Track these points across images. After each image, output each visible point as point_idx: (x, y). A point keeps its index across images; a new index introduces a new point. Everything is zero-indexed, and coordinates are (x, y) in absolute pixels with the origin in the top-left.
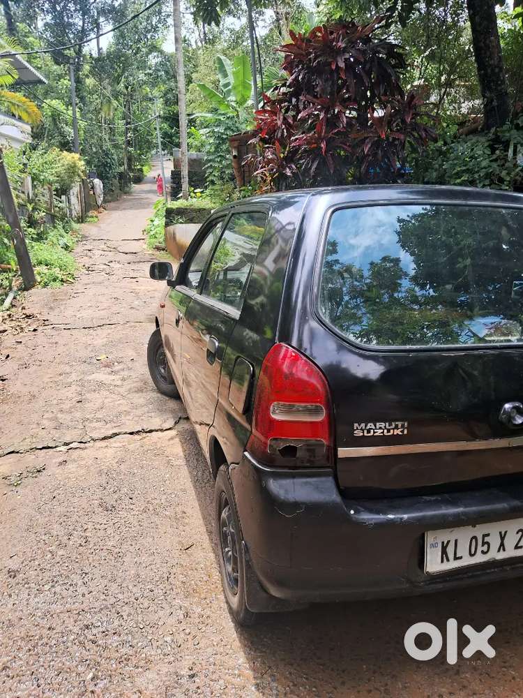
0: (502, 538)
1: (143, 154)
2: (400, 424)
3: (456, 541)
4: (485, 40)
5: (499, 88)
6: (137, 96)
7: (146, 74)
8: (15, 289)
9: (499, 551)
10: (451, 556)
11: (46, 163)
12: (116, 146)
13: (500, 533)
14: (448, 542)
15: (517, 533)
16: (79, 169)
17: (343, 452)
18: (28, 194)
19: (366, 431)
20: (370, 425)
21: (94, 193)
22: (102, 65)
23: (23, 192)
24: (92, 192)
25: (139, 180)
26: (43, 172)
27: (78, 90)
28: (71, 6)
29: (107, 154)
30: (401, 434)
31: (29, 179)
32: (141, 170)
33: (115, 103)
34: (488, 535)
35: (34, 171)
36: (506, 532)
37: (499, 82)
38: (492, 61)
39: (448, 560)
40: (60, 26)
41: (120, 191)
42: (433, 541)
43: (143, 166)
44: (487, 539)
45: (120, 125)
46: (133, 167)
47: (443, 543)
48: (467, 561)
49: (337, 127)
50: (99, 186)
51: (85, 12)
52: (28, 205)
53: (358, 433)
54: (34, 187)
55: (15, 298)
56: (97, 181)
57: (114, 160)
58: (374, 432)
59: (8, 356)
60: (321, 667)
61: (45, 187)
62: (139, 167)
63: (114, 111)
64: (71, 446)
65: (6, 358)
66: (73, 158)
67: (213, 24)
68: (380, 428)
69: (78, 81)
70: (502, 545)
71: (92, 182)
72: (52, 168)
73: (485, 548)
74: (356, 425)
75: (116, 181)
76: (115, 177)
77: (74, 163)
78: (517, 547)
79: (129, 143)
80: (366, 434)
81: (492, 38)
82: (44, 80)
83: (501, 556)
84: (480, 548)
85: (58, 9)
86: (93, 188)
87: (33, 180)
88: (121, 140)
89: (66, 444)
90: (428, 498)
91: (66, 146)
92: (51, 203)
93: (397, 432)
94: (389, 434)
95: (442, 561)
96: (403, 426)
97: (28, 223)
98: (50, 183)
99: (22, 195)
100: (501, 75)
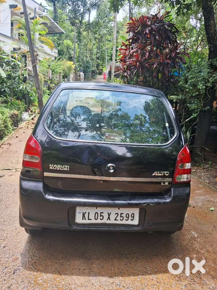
0: (109, 215)
1: (104, 63)
2: (66, 166)
3: (89, 213)
4: (209, 22)
5: (215, 43)
6: (104, 39)
7: (106, 31)
8: (36, 113)
9: (108, 220)
10: (87, 218)
11: (57, 65)
12: (92, 59)
13: (108, 213)
14: (86, 212)
15: (115, 214)
16: (72, 68)
17: (46, 174)
18: (50, 77)
19: (54, 168)
20: (55, 166)
21: (80, 78)
22: (89, 26)
23: (48, 76)
24: (79, 78)
25: (100, 74)
26: (56, 69)
27: (79, 36)
28: (80, 3)
29: (88, 63)
30: (66, 170)
31: (51, 71)
32: (102, 70)
33: (94, 42)
34: (103, 213)
35: (53, 68)
36: (110, 213)
37: (215, 40)
38: (212, 31)
39: (85, 219)
40: (75, 11)
41: (91, 78)
42: (79, 211)
43: (103, 68)
44: (102, 214)
45: (95, 51)
46: (99, 68)
47: (83, 212)
48: (93, 221)
49: (145, 57)
50: (83, 75)
51: (85, 5)
52: (49, 81)
53: (51, 168)
54: (52, 74)
55: (35, 116)
56: (82, 74)
57: (90, 65)
58: (57, 168)
59: (17, 137)
60: (47, 253)
61: (58, 75)
62: (101, 68)
63: (93, 45)
64: (17, 170)
65: (16, 137)
66: (71, 63)
67: (116, 12)
68: (59, 167)
69: (79, 33)
70: (109, 218)
71: (79, 73)
72: (60, 67)
73: (102, 218)
74: (50, 165)
75: (90, 74)
76: (90, 72)
77: (71, 66)
78: (115, 220)
79: (98, 58)
80: (54, 169)
81: (212, 22)
82: (64, 32)
83: (108, 222)
84: (99, 217)
85: (75, 4)
86: (79, 76)
87: (52, 71)
88: (94, 57)
89: (16, 169)
90: (78, 195)
91: (70, 59)
92: (60, 81)
93: (65, 169)
94: (62, 170)
95: (83, 219)
96: (67, 167)
97: (48, 88)
98: (60, 73)
99: (47, 77)
100: (215, 37)
